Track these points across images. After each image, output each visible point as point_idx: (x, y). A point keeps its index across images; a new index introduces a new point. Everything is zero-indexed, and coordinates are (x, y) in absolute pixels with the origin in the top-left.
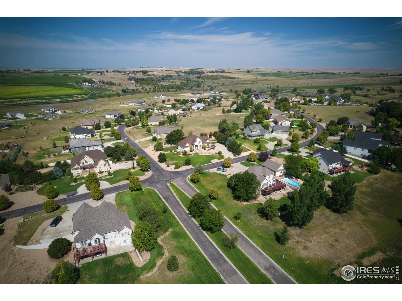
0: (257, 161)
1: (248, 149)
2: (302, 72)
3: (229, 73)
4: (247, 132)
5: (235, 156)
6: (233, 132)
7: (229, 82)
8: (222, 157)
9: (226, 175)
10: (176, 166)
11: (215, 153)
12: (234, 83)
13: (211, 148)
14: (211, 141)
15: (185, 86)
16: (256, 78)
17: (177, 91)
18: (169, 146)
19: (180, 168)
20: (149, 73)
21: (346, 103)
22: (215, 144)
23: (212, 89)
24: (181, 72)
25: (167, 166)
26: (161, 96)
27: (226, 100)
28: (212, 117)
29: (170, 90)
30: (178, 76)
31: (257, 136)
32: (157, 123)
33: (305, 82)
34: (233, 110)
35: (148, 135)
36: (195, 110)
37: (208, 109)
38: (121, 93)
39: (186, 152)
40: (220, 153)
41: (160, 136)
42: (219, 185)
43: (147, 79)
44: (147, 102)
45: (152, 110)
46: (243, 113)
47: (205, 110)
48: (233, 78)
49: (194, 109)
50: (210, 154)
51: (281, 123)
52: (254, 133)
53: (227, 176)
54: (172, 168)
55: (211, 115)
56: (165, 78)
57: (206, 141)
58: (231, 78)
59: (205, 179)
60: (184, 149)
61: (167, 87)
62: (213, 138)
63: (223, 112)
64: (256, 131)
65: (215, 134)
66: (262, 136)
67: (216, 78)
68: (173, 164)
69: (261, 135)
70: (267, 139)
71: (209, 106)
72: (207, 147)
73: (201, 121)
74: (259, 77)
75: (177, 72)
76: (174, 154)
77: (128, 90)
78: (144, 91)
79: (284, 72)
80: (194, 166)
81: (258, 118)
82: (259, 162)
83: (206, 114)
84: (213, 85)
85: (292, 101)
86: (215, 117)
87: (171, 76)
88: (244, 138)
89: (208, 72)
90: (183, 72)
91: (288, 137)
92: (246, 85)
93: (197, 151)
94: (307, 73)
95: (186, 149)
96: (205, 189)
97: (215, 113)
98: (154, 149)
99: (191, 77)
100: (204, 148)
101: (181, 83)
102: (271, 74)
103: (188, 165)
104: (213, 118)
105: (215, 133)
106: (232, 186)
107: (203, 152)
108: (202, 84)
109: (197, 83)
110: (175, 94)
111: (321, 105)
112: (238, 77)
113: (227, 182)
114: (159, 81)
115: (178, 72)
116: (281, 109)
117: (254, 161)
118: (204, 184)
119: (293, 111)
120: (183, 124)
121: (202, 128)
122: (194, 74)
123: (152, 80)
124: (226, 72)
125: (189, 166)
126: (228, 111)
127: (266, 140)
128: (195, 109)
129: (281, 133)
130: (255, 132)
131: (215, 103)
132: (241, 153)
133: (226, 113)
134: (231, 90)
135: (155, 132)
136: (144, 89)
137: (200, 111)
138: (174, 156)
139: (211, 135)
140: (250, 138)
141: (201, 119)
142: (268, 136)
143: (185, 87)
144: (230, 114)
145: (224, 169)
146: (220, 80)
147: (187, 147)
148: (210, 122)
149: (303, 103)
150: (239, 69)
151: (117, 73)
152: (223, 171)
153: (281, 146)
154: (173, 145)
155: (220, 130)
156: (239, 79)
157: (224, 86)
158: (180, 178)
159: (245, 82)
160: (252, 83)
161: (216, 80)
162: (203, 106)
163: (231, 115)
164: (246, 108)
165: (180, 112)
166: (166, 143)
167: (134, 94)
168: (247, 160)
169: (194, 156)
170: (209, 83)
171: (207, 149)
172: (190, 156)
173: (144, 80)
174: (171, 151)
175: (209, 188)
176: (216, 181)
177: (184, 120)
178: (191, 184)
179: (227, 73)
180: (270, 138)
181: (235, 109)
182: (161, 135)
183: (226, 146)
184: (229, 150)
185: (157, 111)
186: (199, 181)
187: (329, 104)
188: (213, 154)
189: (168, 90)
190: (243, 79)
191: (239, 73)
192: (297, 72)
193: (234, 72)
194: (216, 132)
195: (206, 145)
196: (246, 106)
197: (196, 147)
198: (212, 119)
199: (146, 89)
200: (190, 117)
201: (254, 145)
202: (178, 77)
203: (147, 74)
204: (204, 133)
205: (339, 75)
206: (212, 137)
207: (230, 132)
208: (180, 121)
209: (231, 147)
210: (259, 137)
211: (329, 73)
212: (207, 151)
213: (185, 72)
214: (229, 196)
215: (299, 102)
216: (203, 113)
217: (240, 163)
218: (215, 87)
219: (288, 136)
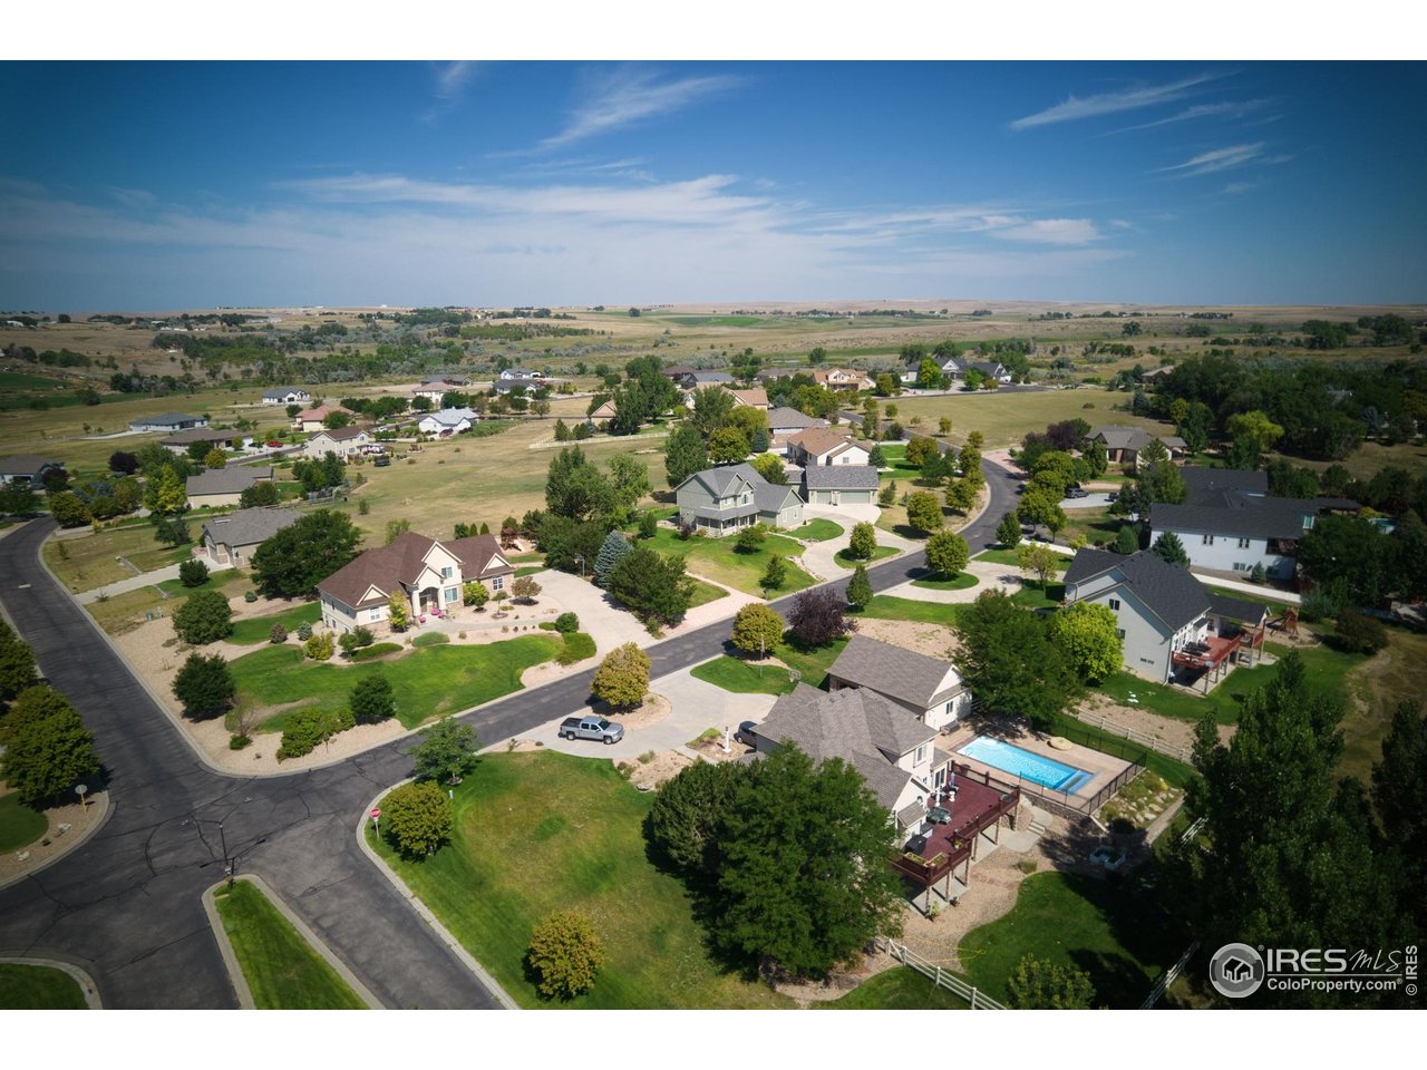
0: (780, 649)
1: (718, 588)
2: (814, 312)
3: (565, 317)
4: (691, 501)
5: (651, 630)
6: (622, 510)
7: (567, 346)
8: (585, 647)
9: (622, 766)
10: (289, 738)
11: (542, 626)
12: (588, 347)
13: (516, 602)
14: (513, 560)
15: (395, 360)
16: (664, 330)
17: (361, 377)
18: (278, 605)
19: (319, 750)
20: (250, 323)
21: (1022, 383)
22: (537, 578)
23: (504, 365)
24: (381, 316)
25: (234, 740)
26: (291, 395)
27: (567, 396)
28: (512, 458)
29: (333, 374)
30: (370, 329)
31: (743, 520)
32: (235, 499)
33: (838, 338)
34: (602, 425)
35: (167, 558)
36: (436, 437)
37: (493, 432)
38: (105, 392)
39: (364, 636)
40: (567, 624)
41: (231, 555)
42: (588, 856)
43: (240, 339)
44: (218, 420)
45: (230, 449)
46: (648, 436)
47: (481, 434)
48: (585, 332)
49: (429, 433)
50: (511, 636)
51: (829, 460)
52: (726, 506)
53: (631, 770)
54: (262, 758)
55: (506, 452)
56: (317, 337)
57: (486, 560)
58: (576, 332)
59: (489, 812)
60: (354, 616)
61: (320, 364)
62: (524, 546)
63: (559, 437)
64: (735, 497)
65: (532, 526)
66: (766, 520)
67: (520, 334)
68: (271, 725)
69: (762, 513)
70: (791, 528)
71: (494, 418)
72: (493, 594)
73: (458, 477)
74: (675, 330)
75: (367, 318)
76: (296, 655)
77: (142, 379)
78: (218, 384)
79: (756, 312)
80: (412, 720)
81: (724, 447)
82: (797, 655)
83: (484, 447)
84: (510, 356)
85: (828, 384)
86: (523, 456)
87: (342, 331)
88: (684, 536)
89: (487, 314)
90: (388, 318)
91: (881, 517)
92: (633, 353)
93: (432, 624)
94: (831, 314)
95: (364, 618)
96: (494, 900)
97: (524, 442)
98: (174, 635)
99: (421, 331)
100: (475, 601)
101: (380, 351)
102: (714, 321)
103: (374, 722)
104: (516, 462)
105: (533, 520)
106: (683, 858)
107: (472, 627)
108: (465, 353)
109: (445, 351)
110: (355, 386)
111: (941, 392)
112: (600, 330)
113: (639, 819)
114: (291, 346)
115: (369, 316)
116: (806, 408)
117: (769, 653)
118: (482, 857)
119: (846, 417)
120: (373, 492)
121: (463, 506)
122: (435, 321)
123: (261, 343)
124: (553, 315)
125: (381, 725)
126: (583, 432)
127: (788, 533)
128: (435, 433)
129: (843, 501)
130: (730, 501)
131: (521, 405)
132: (684, 612)
133: (571, 439)
134: (580, 365)
135: (208, 541)
136: (220, 376)
137: (455, 439)
138: (294, 669)
139: (510, 531)
140: (710, 532)
141: (461, 468)
142: (792, 516)
143: (394, 364)
144: (590, 441)
145: (605, 725)
146: (536, 338)
147: (373, 604)
148: (502, 479)
149: (871, 389)
150: (601, 308)
151: (108, 324)
152: (605, 739)
153: (867, 556)
154: (298, 603)
155: (556, 506)
156: (605, 337)
157: (551, 356)
158: (310, 825)
159: (627, 344)
160: (655, 346)
161: (520, 339)
162: (469, 420)
163: (595, 444)
164: (655, 415)
165: (360, 447)
166: (259, 592)
167: (167, 394)
168: (729, 647)
169: (413, 654)
170: (494, 348)
171: (491, 607)
172: (394, 657)
173: (223, 345)
174: (279, 638)
175: (518, 888)
176: (562, 820)
177: (375, 478)
178: (384, 865)
179: (557, 317)
180: (801, 525)
181: (608, 420)
182: (234, 551)
183: (595, 582)
184: (617, 603)
185: (255, 449)
186: (443, 842)
187: (969, 388)
188: (530, 631)
189: (326, 377)
190: (617, 334)
191: (602, 317)
192: (798, 313)
193: (585, 316)
194: (536, 513)
195: (488, 584)
196: (657, 409)
197: (429, 604)
198: (511, 464)
199: (226, 376)
200: (411, 462)
201: (740, 563)
202: (371, 333)
203: (244, 325)
204: (474, 526)
205: (933, 317)
206: (518, 542)
207: (608, 510)
208: (360, 480)
209: (627, 582)
210: (752, 522)
211: (902, 313)
212: (494, 617)
213: (398, 319)
214: (674, 940)
215: (856, 386)
216: (471, 448)
217: (693, 673)
218: (518, 360)
219: (879, 511)
